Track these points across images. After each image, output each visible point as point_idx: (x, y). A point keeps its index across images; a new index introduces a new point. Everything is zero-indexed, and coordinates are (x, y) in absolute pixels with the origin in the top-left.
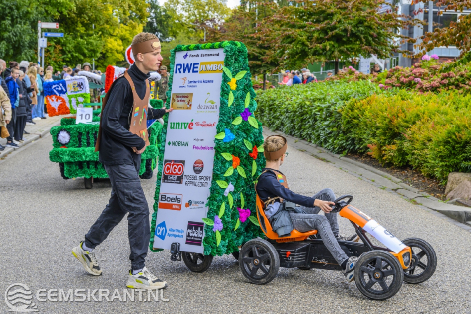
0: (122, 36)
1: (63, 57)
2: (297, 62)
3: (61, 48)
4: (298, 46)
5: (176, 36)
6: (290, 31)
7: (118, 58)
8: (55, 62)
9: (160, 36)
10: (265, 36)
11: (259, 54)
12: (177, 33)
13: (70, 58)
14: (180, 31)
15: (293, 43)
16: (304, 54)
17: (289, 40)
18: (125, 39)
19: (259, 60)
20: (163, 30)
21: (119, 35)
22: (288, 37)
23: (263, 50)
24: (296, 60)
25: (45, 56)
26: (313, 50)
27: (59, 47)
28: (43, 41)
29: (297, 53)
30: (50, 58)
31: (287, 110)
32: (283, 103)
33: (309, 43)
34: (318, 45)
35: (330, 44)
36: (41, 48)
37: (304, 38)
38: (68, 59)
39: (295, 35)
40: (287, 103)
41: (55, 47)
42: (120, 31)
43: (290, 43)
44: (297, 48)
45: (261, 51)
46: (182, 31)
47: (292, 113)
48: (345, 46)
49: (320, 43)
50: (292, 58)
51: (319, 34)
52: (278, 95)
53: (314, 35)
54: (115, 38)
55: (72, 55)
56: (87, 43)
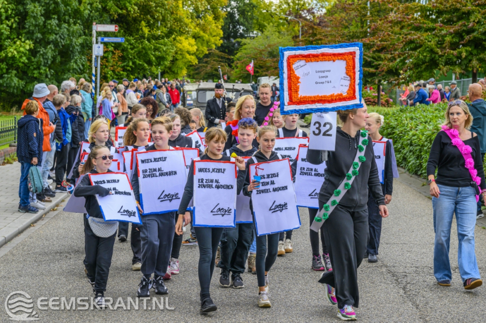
0: (196, 34)
1: (122, 65)
2: (424, 74)
3: (121, 54)
4: (425, 54)
6: (415, 36)
8: (113, 71)
10: (381, 41)
12: (264, 27)
13: (131, 67)
14: (269, 24)
15: (418, 51)
16: (432, 64)
17: (412, 46)
18: (199, 37)
20: (246, 23)
21: (191, 33)
22: (411, 42)
23: (377, 54)
24: (421, 72)
25: (101, 65)
26: (444, 58)
27: (118, 53)
28: (99, 47)
29: (424, 63)
30: (106, 67)
31: (411, 142)
32: (405, 132)
33: (439, 50)
34: (452, 51)
35: (466, 51)
36: (97, 57)
37: (432, 44)
38: (128, 68)
39: (422, 40)
40: (411, 133)
41: (113, 53)
43: (415, 49)
44: (423, 56)
46: (271, 24)
47: (418, 148)
49: (454, 49)
50: (417, 69)
51: (453, 38)
52: (399, 121)
53: (446, 39)
54: (186, 36)
55: (134, 63)
56: (154, 48)
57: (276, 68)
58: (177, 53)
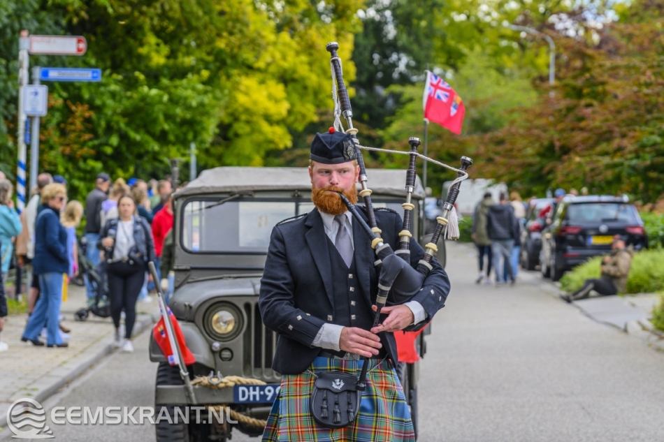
0: (285, 71)
3: (87, 114)
5: (459, 64)
7: (271, 142)
9: (408, 66)
12: (461, 55)
13: (116, 148)
14: (472, 49)
18: (294, 80)
20: (415, 48)
21: (272, 69)
25: (41, 142)
27: (80, 111)
28: (36, 94)
36: (30, 117)
42: (278, 56)
46: (478, 48)
54: (259, 76)
55: (123, 138)
56: (171, 100)
57: (490, 160)
58: (236, 119)
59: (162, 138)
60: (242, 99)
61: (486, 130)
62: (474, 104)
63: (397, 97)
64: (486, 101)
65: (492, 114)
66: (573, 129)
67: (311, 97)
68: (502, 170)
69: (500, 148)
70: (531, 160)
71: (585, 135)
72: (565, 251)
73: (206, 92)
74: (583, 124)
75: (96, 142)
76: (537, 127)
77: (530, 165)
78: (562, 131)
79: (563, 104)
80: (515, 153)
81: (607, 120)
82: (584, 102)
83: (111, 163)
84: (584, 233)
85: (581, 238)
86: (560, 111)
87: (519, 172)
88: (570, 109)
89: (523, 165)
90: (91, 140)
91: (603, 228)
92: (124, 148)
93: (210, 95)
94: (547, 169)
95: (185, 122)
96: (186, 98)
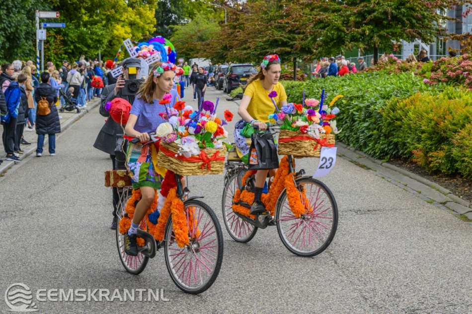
2: (332, 50)
3: (62, 38)
4: (332, 32)
5: (193, 17)
6: (324, 16)
9: (175, 18)
10: (294, 22)
11: (288, 40)
15: (326, 29)
16: (339, 41)
17: (322, 25)
19: (288, 46)
22: (320, 21)
23: (292, 34)
24: (330, 48)
25: (45, 49)
27: (60, 37)
28: (42, 32)
29: (332, 40)
30: (49, 50)
33: (345, 29)
34: (357, 30)
35: (369, 29)
36: (40, 41)
37: (339, 23)
39: (330, 20)
41: (55, 38)
42: (129, 16)
43: (323, 28)
44: (331, 34)
45: (290, 36)
48: (385, 30)
49: (359, 28)
50: (326, 45)
51: (356, 18)
53: (350, 18)
55: (75, 46)
56: (91, 33)
57: (205, 51)
58: (114, 39)
59: (88, 46)
60: (115, 32)
61: (203, 40)
62: (199, 31)
63: (171, 29)
64: (203, 30)
65: (205, 34)
66: (233, 40)
67: (140, 30)
68: (209, 55)
69: (209, 47)
70: (219, 51)
71: (238, 42)
72: (231, 83)
73: (104, 30)
74: (237, 38)
75: (65, 48)
76: (221, 39)
77: (219, 52)
78: (230, 40)
79: (230, 31)
80: (213, 48)
81: (245, 37)
82: (237, 30)
83: (71, 55)
84: (238, 76)
85: (237, 78)
86: (229, 34)
87: (215, 55)
88: (232, 33)
89: (216, 53)
90: (63, 47)
91: (244, 75)
92: (75, 50)
93: (105, 31)
94: (224, 54)
95: (96, 41)
96: (96, 32)
